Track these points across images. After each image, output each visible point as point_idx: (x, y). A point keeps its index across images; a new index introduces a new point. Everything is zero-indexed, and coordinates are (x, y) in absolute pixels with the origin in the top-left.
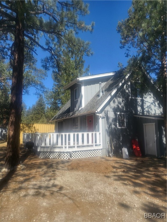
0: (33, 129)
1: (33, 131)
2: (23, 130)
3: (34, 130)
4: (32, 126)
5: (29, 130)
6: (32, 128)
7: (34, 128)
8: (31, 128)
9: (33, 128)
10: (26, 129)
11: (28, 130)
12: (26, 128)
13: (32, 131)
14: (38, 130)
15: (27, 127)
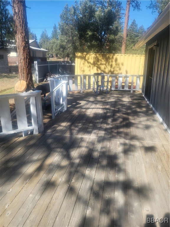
0: (114, 63)
1: (113, 66)
2: (97, 64)
3: (116, 65)
4: (113, 57)
5: (107, 64)
6: (112, 61)
7: (116, 60)
8: (110, 61)
9: (114, 60)
10: (102, 63)
11: (105, 65)
12: (101, 60)
13: (111, 66)
14: (122, 64)
15: (103, 59)
